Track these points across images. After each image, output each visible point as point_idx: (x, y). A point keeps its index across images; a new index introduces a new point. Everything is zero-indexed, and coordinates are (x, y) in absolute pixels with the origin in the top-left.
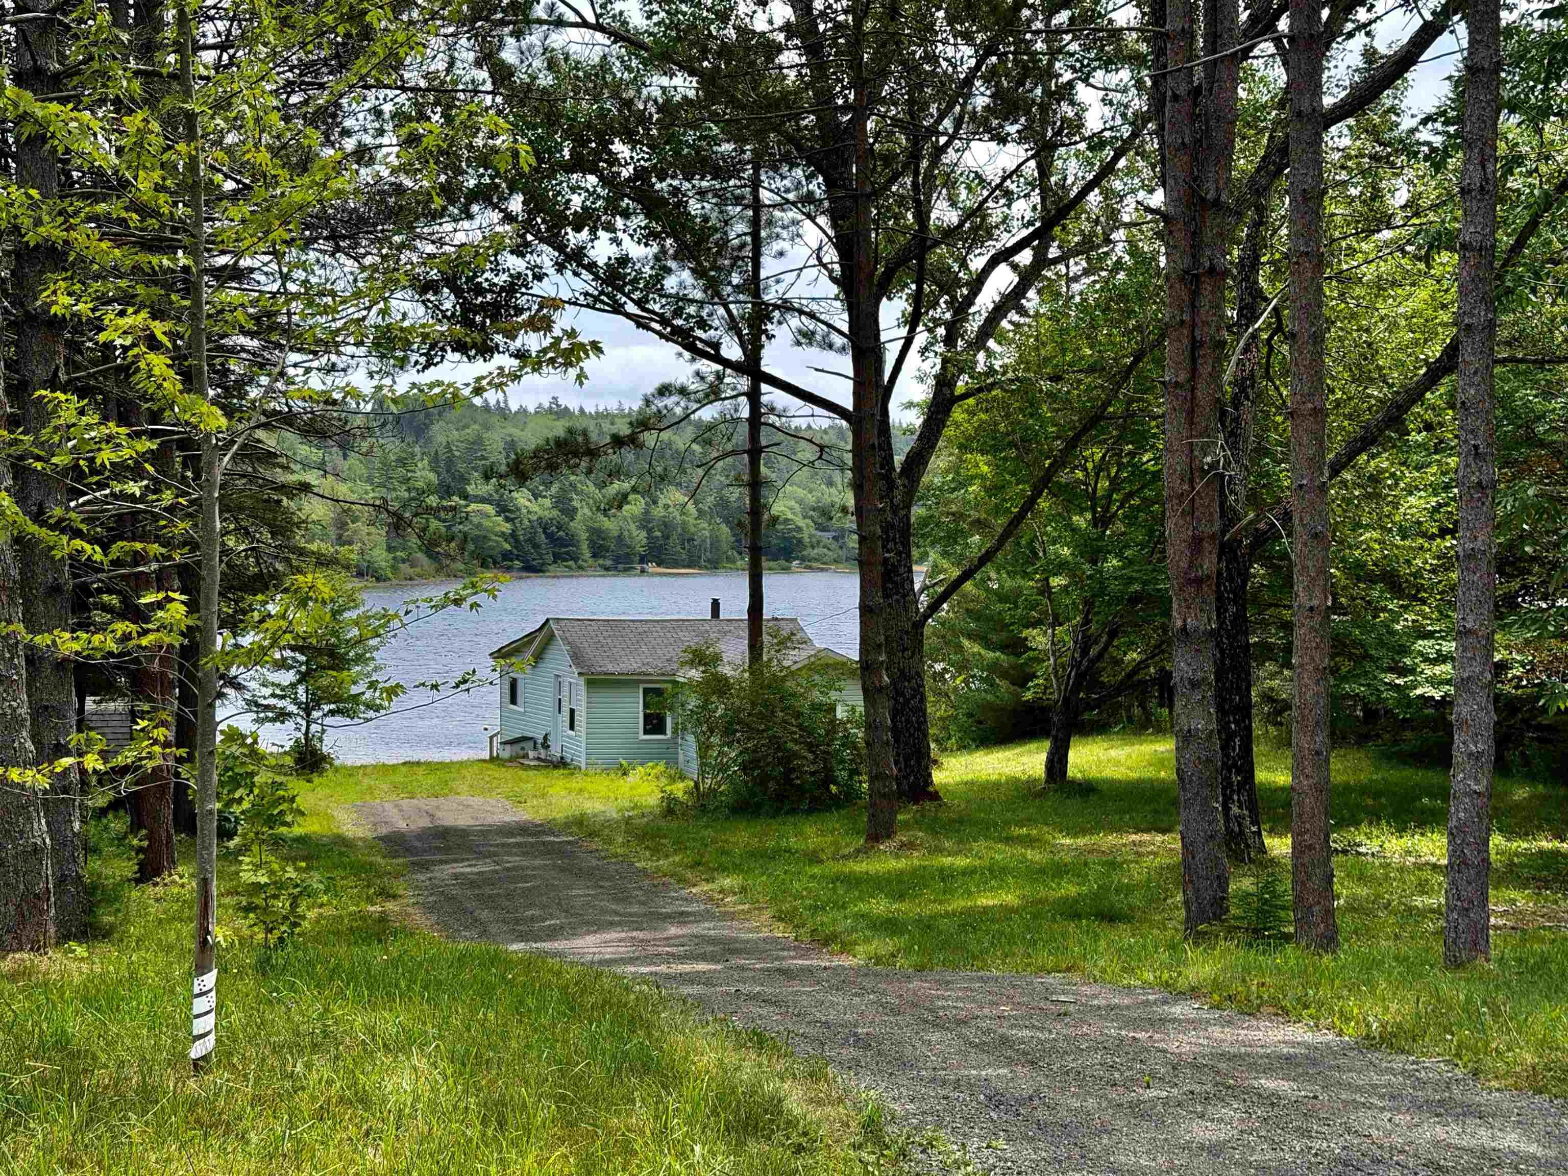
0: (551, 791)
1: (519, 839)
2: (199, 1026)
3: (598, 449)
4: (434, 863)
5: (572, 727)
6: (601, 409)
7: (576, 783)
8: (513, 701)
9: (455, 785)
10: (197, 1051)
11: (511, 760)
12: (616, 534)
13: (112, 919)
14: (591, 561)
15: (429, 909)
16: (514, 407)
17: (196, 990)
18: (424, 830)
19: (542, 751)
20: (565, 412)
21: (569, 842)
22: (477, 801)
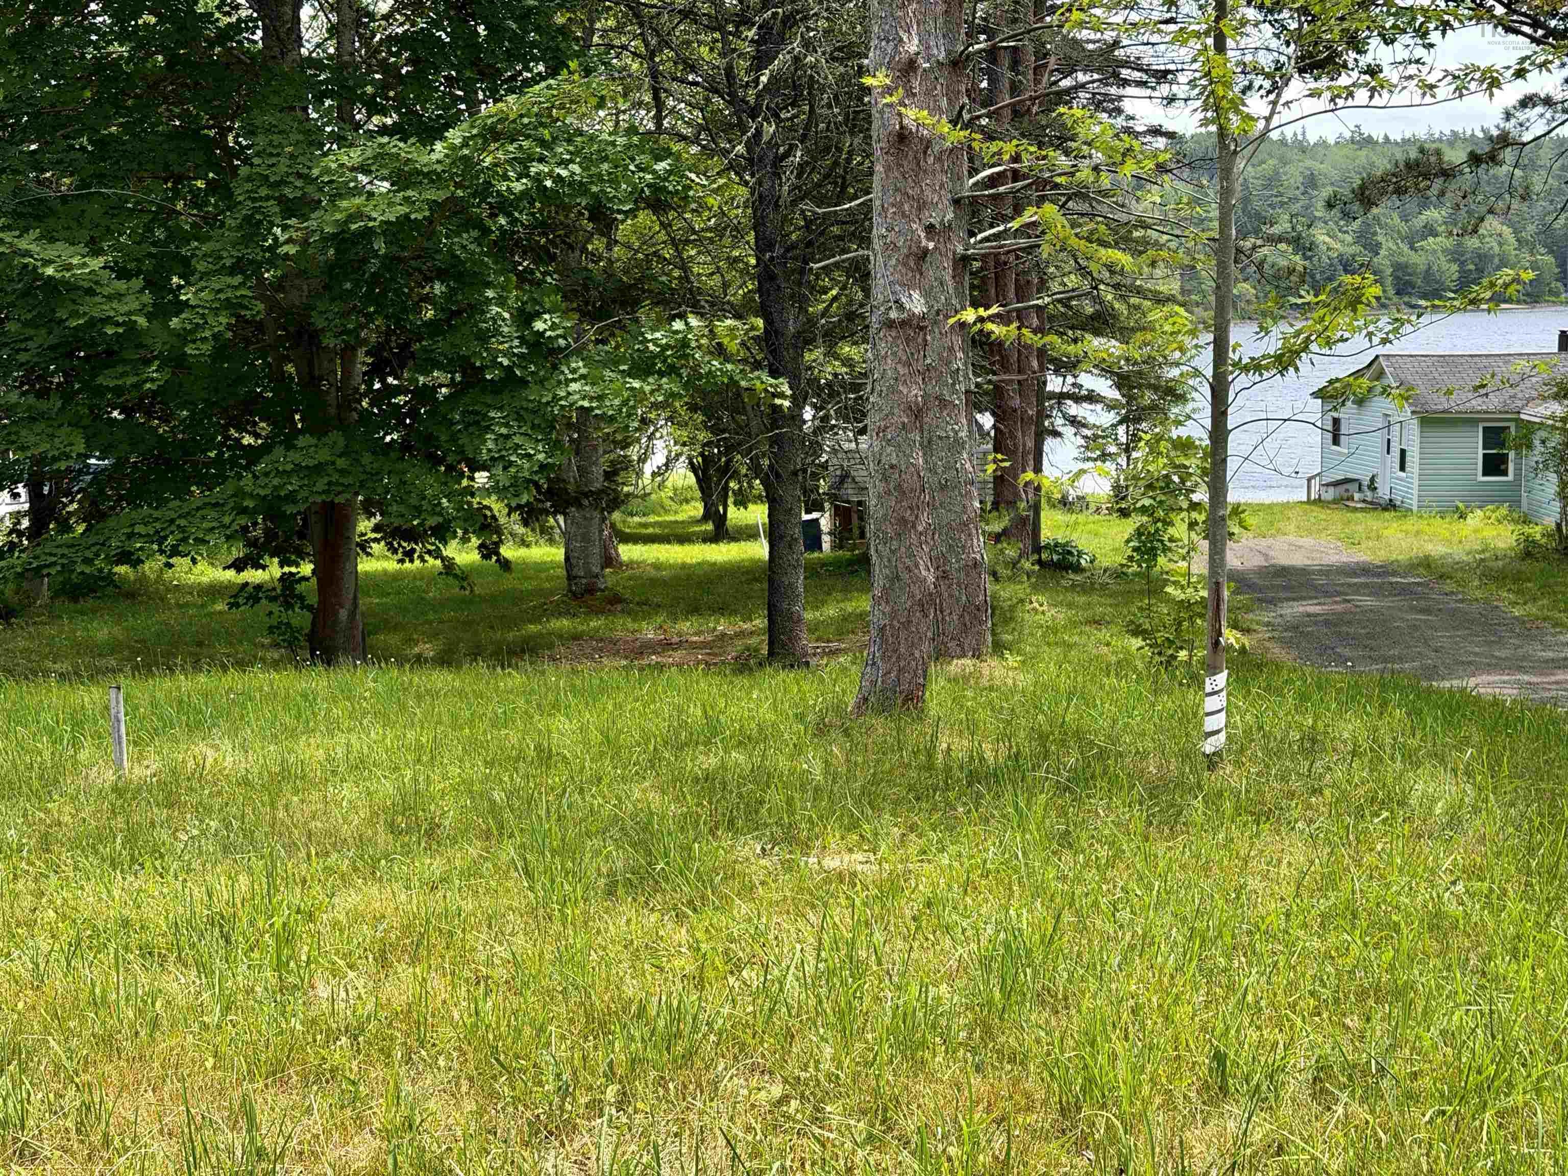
0: (1386, 533)
1: (1362, 580)
2: (1211, 724)
3: (1452, 169)
4: (1281, 600)
5: (1402, 468)
6: (1408, 135)
7: (1411, 524)
8: (1336, 441)
9: (1281, 525)
10: (1209, 747)
11: (1335, 501)
12: (1423, 268)
13: (1010, 637)
14: (1395, 299)
15: (1286, 643)
16: (1312, 138)
17: (1208, 689)
18: (1261, 568)
19: (1369, 493)
20: (1369, 141)
21: (1418, 584)
22: (1307, 542)
